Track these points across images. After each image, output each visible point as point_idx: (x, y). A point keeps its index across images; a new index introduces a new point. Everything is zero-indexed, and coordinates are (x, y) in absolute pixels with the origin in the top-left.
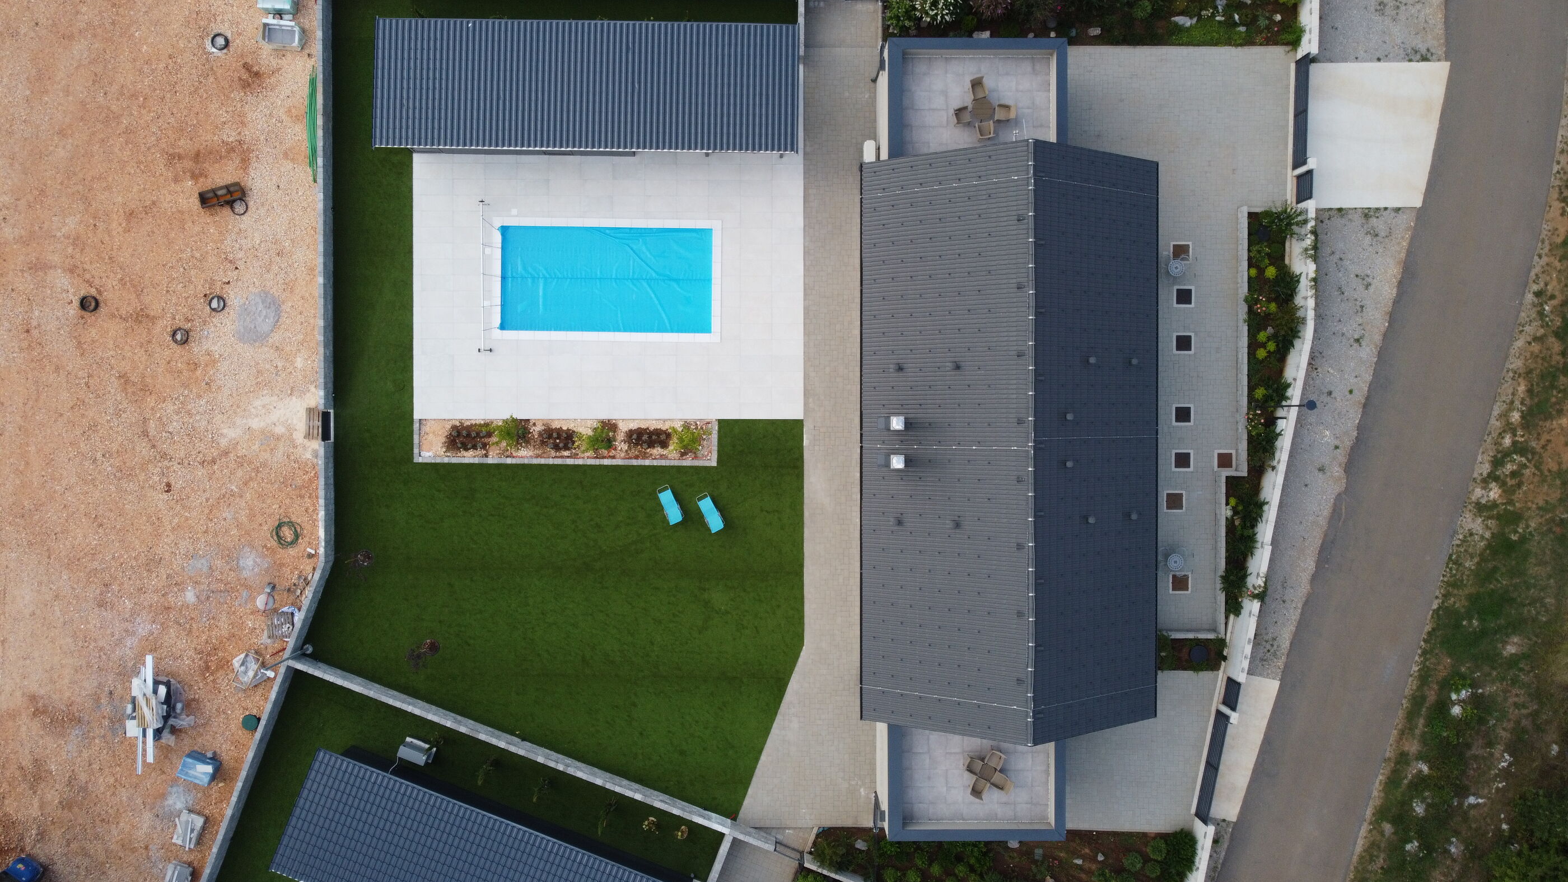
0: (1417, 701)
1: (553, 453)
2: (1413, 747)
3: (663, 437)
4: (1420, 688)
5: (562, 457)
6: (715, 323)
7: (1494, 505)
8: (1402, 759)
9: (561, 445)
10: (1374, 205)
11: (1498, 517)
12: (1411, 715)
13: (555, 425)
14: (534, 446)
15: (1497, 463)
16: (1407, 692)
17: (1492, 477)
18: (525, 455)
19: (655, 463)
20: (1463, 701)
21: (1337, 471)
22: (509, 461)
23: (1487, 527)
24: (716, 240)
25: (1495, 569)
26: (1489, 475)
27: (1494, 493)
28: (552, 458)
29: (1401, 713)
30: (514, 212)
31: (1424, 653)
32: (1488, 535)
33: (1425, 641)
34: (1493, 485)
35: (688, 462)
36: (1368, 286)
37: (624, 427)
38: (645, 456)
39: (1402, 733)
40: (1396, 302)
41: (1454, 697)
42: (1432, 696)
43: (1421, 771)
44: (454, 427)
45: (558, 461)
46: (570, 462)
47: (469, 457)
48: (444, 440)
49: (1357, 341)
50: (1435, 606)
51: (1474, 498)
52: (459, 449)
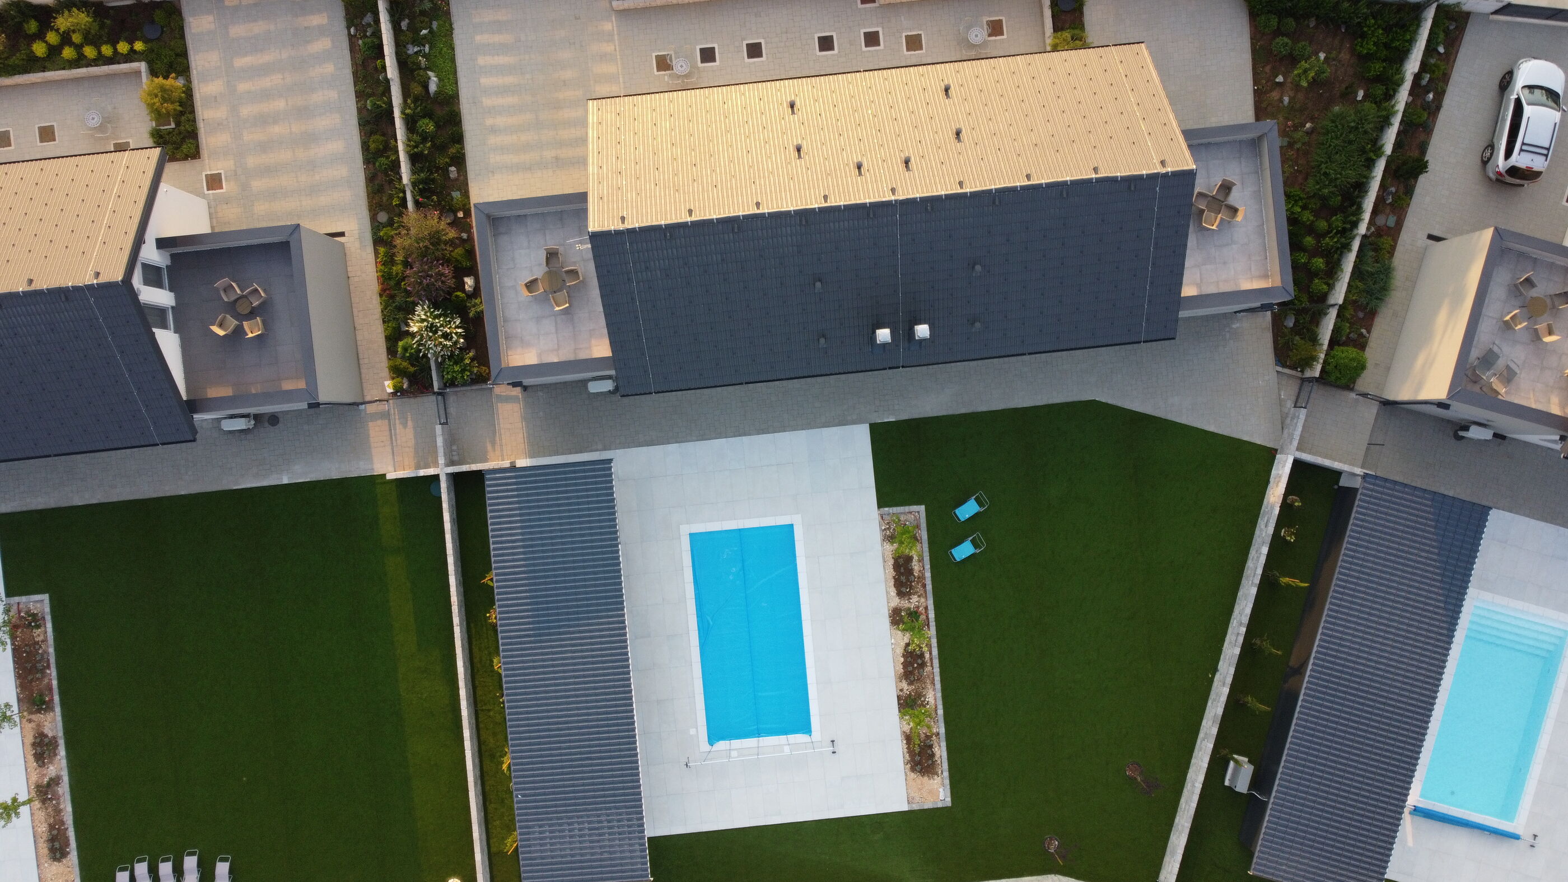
1: (928, 669)
3: (901, 561)
5: (931, 659)
6: (783, 520)
9: (920, 661)
13: (900, 669)
14: (923, 688)
18: (933, 696)
19: (928, 566)
22: (940, 712)
24: (700, 528)
28: (934, 669)
30: (693, 731)
35: (924, 535)
37: (896, 602)
38: (921, 578)
44: (913, 769)
45: (936, 663)
46: (935, 652)
47: (941, 751)
48: (926, 778)
52: (934, 763)
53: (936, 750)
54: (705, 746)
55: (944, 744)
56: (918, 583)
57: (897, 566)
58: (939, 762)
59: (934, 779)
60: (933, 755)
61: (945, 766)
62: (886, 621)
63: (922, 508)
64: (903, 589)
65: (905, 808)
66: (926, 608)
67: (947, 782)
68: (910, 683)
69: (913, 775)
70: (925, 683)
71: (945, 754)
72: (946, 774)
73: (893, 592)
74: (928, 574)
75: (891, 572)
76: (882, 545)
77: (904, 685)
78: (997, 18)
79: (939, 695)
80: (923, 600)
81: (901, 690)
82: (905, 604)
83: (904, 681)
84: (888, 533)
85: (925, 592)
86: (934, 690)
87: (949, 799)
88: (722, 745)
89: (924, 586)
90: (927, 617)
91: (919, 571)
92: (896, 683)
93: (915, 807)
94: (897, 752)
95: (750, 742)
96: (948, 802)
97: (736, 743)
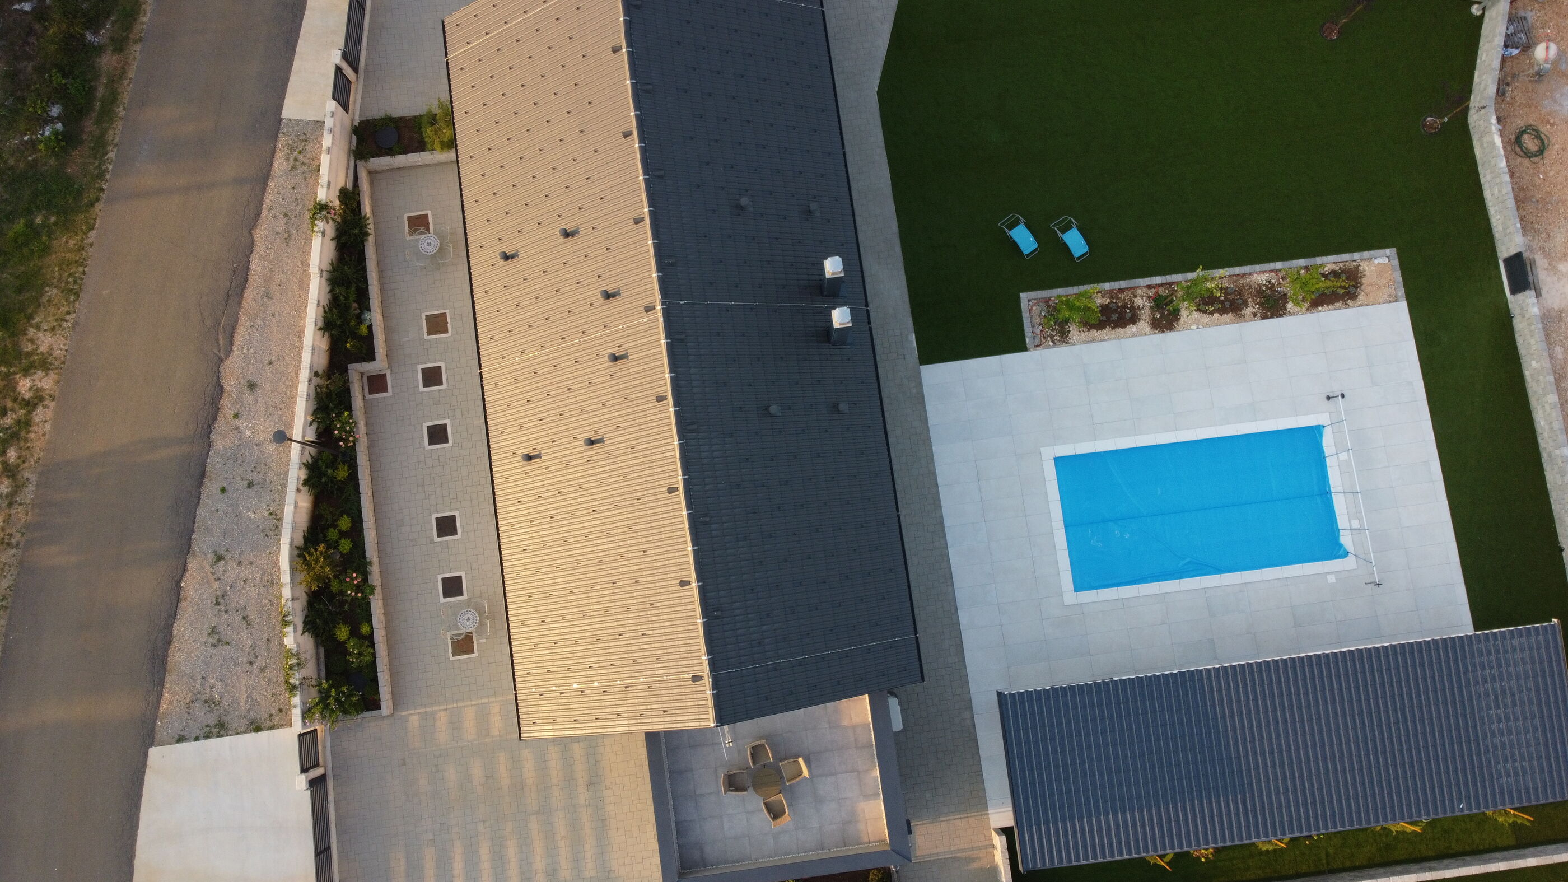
0: (107, 114)
1: (1225, 282)
2: (107, 61)
3: (1091, 320)
4: (104, 133)
5: (1214, 279)
6: (1050, 471)
7: (26, 372)
8: (120, 45)
9: (1217, 294)
10: (213, 742)
11: (19, 355)
12: (113, 98)
14: (1251, 287)
15: (26, 424)
16: (119, 125)
17: (31, 405)
19: (1096, 287)
20: (46, 122)
21: (230, 385)
23: (32, 341)
24: (1066, 578)
25: (20, 290)
26: (35, 406)
27: (24, 386)
28: (1225, 276)
29: (125, 98)
30: (1331, 579)
31: (101, 176)
32: (31, 331)
33: (102, 190)
34: (28, 396)
35: (1057, 293)
36: (213, 631)
37: (1143, 325)
39: (124, 72)
40: (173, 616)
41: (59, 126)
42: (89, 125)
43: (96, 33)
44: (1353, 297)
45: (1216, 273)
46: (1201, 274)
47: (1329, 262)
48: (1364, 281)
49: (220, 558)
50: (93, 234)
51: (52, 375)
52: (1346, 272)
53: (1328, 269)
54: (1349, 563)
55: (1319, 260)
56: (1119, 298)
57: (1100, 326)
58: (1341, 265)
59: (1364, 271)
60: (1336, 273)
61: (1346, 257)
62: (1169, 336)
63: (1024, 296)
64: (1129, 315)
65: (1403, 305)
66: (1149, 287)
67: (1366, 254)
68: (1246, 304)
69: (1361, 297)
70: (1243, 286)
71: (1332, 258)
72: (1356, 256)
74: (1107, 286)
75: (1107, 333)
76: (1074, 344)
77: (1248, 311)
78: (406, 223)
79: (1258, 267)
80: (1139, 292)
81: (1255, 315)
82: (1145, 314)
83: (1243, 312)
84: (1057, 338)
85: (1130, 288)
86: (1251, 274)
87: (1388, 251)
88: (1346, 540)
89: (1121, 290)
90: (1162, 285)
91: (1103, 297)
92: (1246, 321)
93: (1401, 292)
94: (1331, 316)
95: (1340, 504)
96: (1390, 252)
97: (1342, 521)
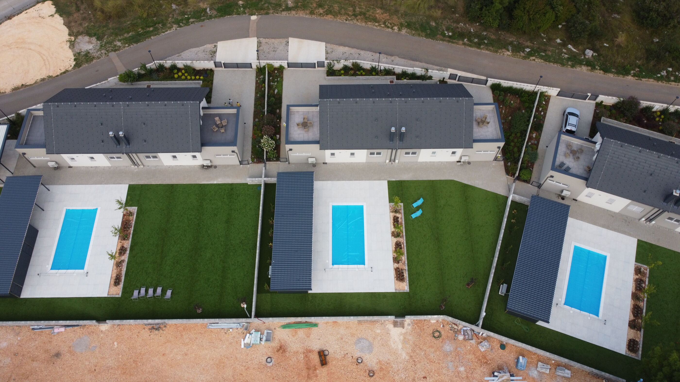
0: (449, 42)
1: (403, 249)
2: (461, 42)
3: (395, 218)
4: (445, 41)
5: (404, 247)
6: (360, 204)
7: (399, 28)
8: (464, 44)
9: (400, 247)
10: (325, 52)
11: (402, 27)
12: (453, 43)
13: (394, 249)
15: (388, 27)
16: (447, 43)
17: (392, 28)
18: (404, 258)
19: (403, 220)
20: (448, 32)
21: (393, 58)
22: (406, 262)
23: (404, 29)
24: (335, 204)
25: (414, 27)
26: (391, 29)
27: (396, 28)
28: (405, 250)
29: (453, 45)
30: (327, 261)
31: (437, 40)
32: (406, 29)
33: (434, 40)
34: (394, 28)
35: (402, 211)
36: (345, 53)
37: (393, 230)
38: (401, 223)
39: (458, 44)
40: (349, 47)
41: (447, 34)
42: (447, 39)
43: (467, 41)
44: (397, 279)
45: (405, 248)
46: (405, 244)
47: (406, 275)
48: (401, 283)
49: (359, 54)
50: (425, 38)
51: (397, 32)
52: (404, 278)
53: (405, 274)
54: (331, 266)
55: (407, 272)
59: (404, 283)
60: (403, 276)
61: (407, 279)
62: (390, 235)
63: (402, 204)
64: (396, 226)
65: (394, 291)
66: (403, 231)
67: (408, 284)
68: (397, 254)
69: (397, 281)
70: (402, 254)
71: (407, 275)
72: (408, 282)
73: (393, 227)
74: (403, 222)
75: (392, 221)
76: (390, 213)
80: (402, 229)
81: (394, 256)
82: (396, 230)
83: (395, 253)
84: (392, 210)
85: (402, 227)
90: (403, 235)
91: (401, 221)
92: (393, 253)
93: (397, 291)
94: (392, 274)
95: (346, 266)
96: (408, 291)
97: (341, 266)
